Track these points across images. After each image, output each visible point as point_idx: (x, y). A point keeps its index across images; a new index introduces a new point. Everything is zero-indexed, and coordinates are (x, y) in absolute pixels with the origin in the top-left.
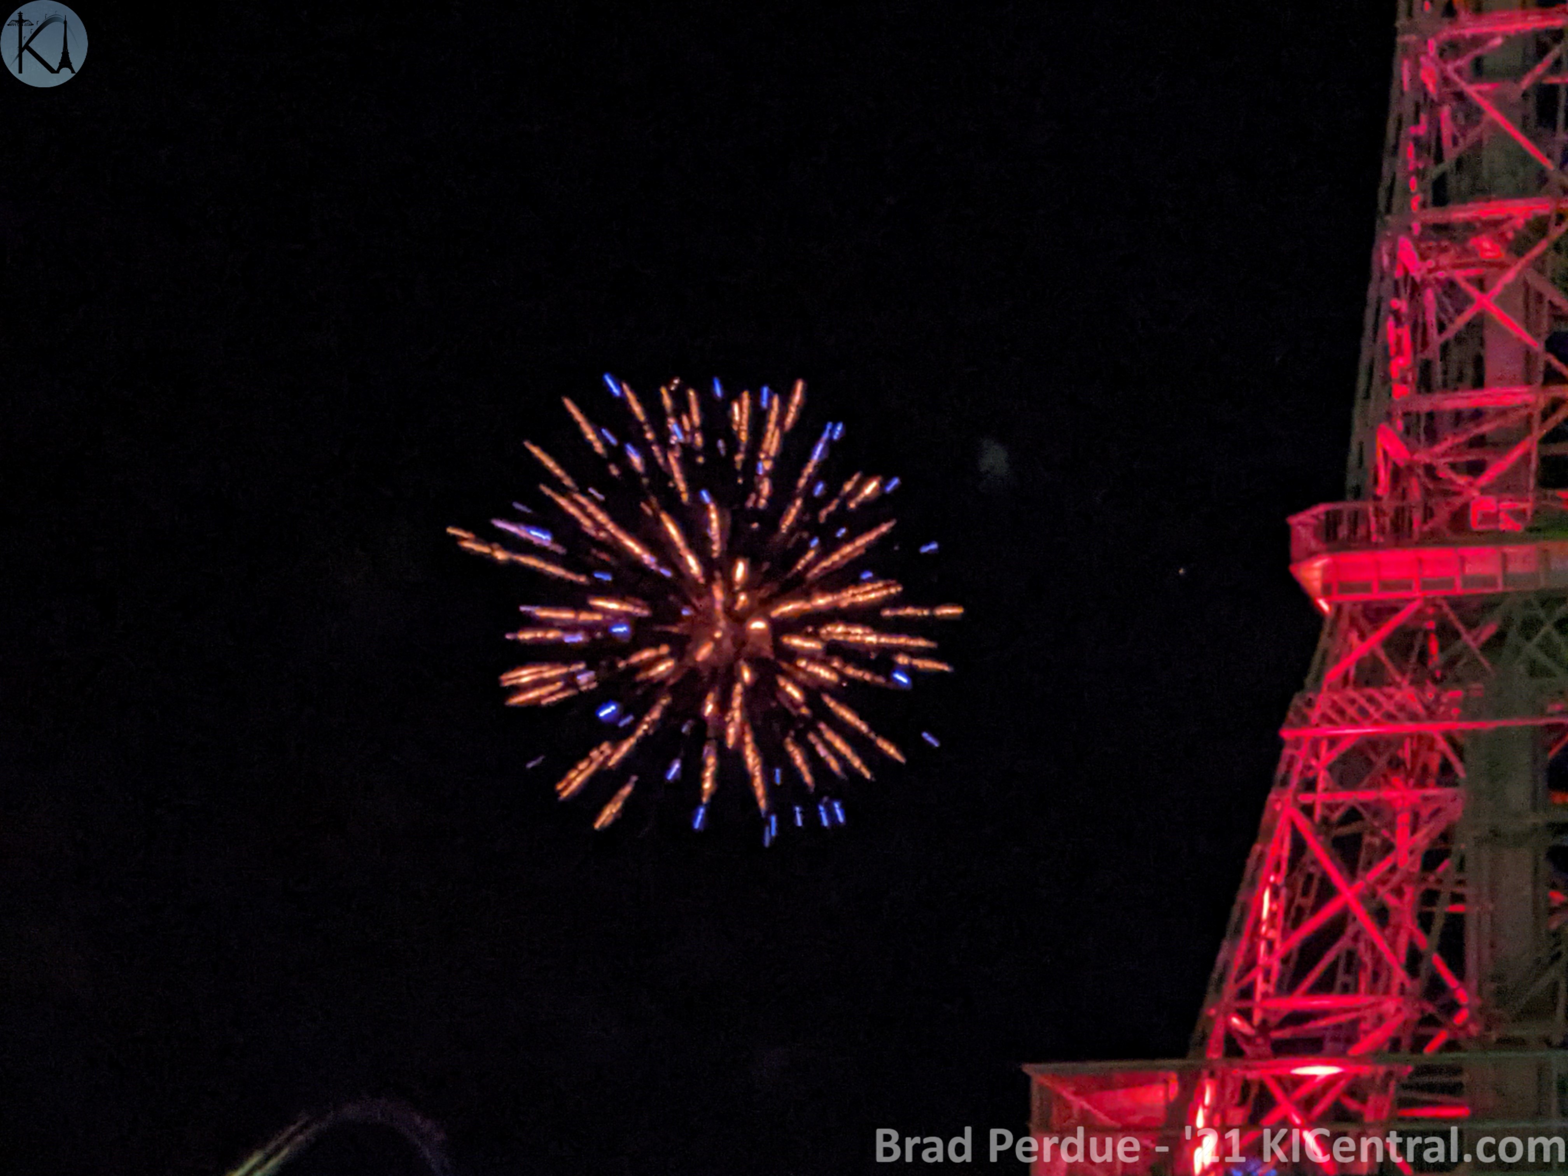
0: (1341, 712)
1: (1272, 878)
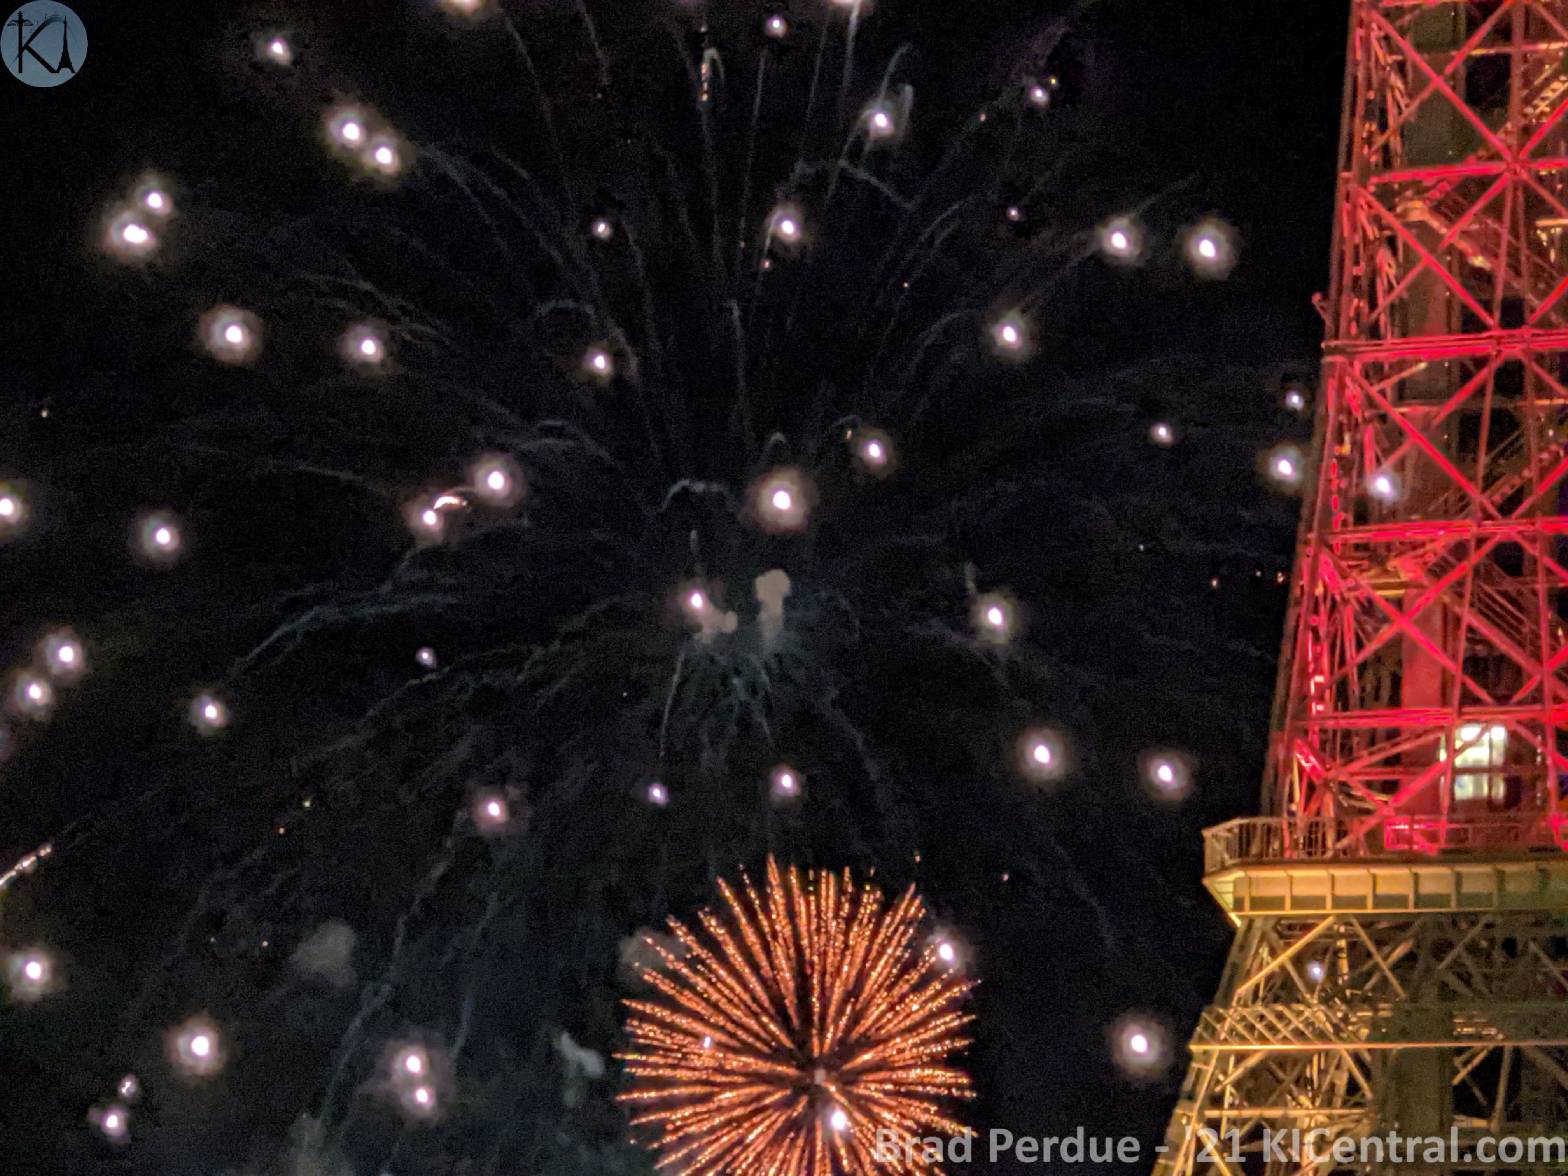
0: (1251, 1028)
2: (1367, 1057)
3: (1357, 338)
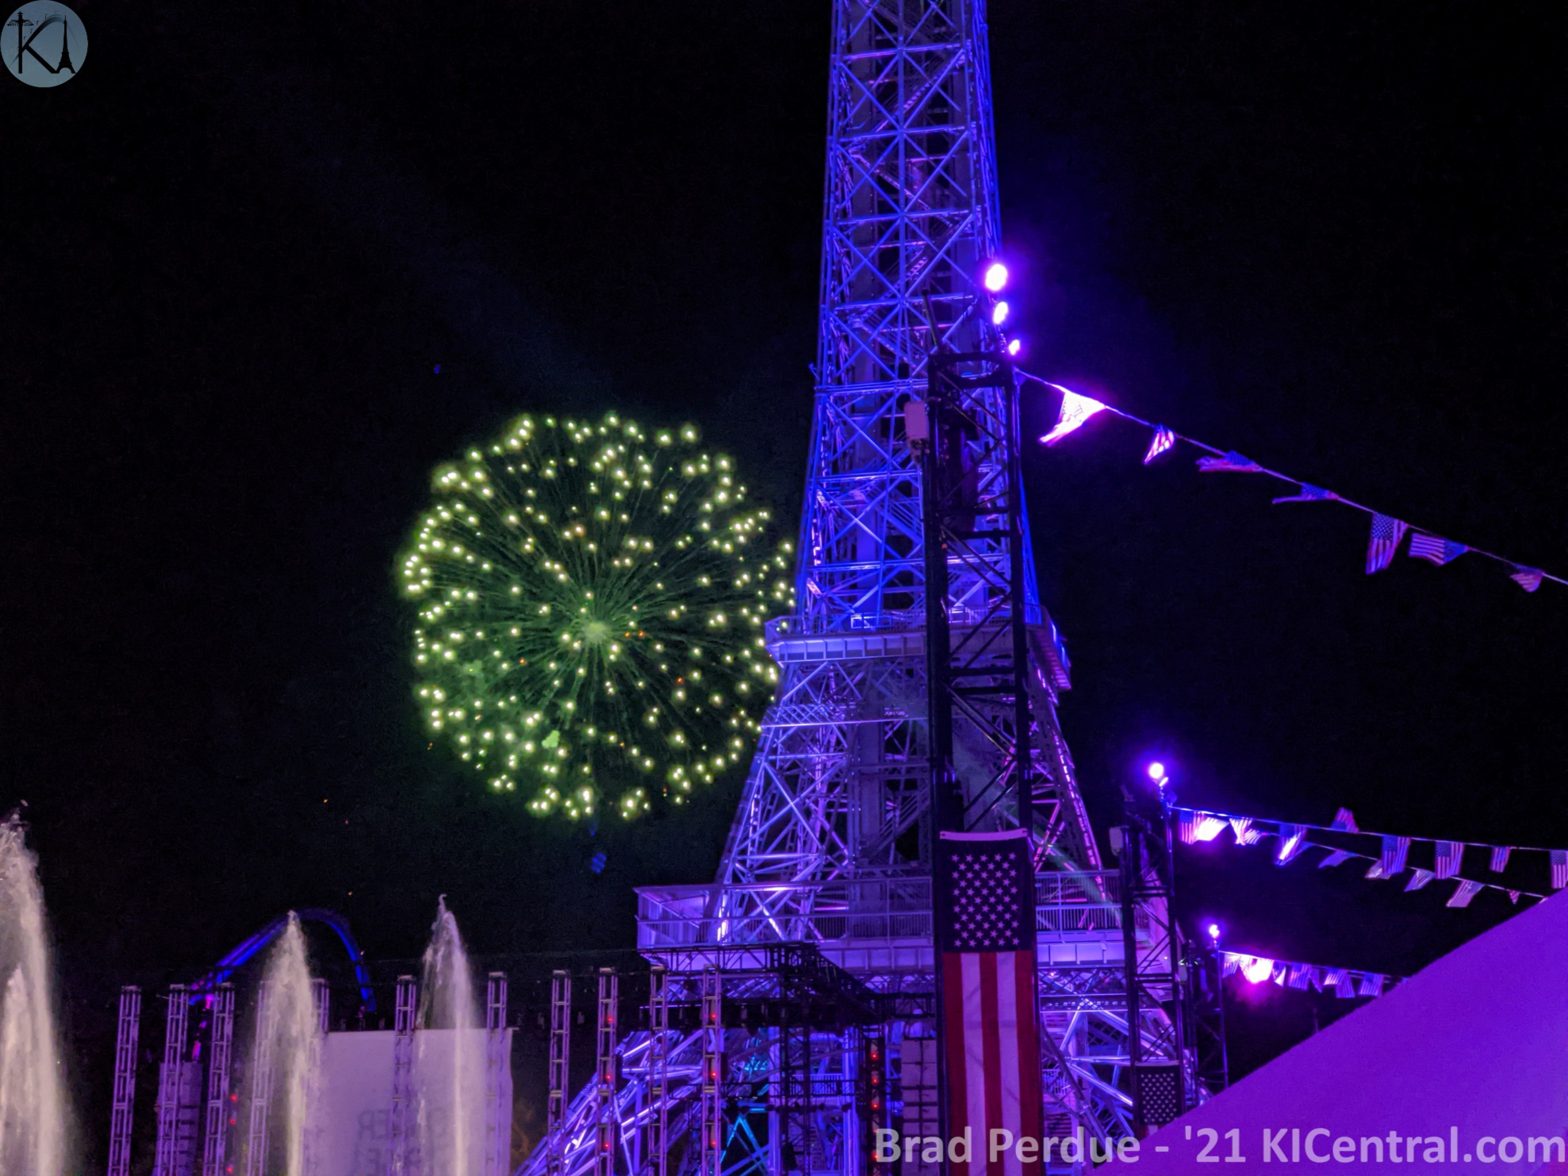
0: (789, 716)
1: (756, 796)
2: (845, 728)
3: (830, 384)
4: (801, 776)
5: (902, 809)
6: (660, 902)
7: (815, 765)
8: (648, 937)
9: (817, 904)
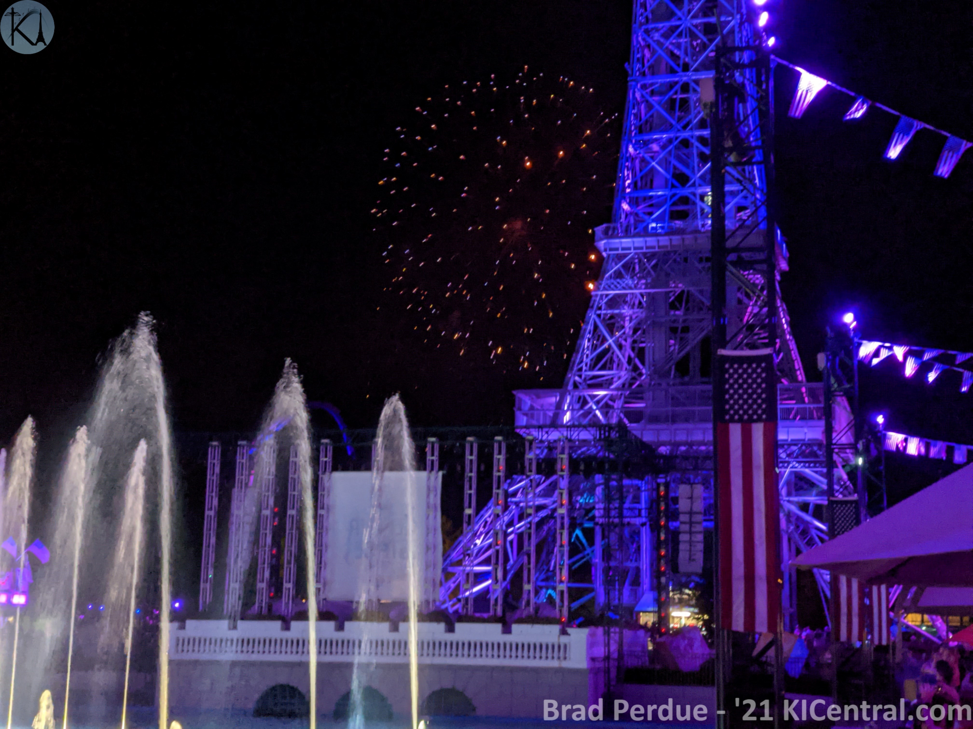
0: (610, 287)
1: (588, 336)
2: (645, 294)
3: (639, 76)
4: (617, 325)
5: (679, 345)
6: (529, 400)
7: (625, 317)
8: (522, 420)
9: (626, 403)
